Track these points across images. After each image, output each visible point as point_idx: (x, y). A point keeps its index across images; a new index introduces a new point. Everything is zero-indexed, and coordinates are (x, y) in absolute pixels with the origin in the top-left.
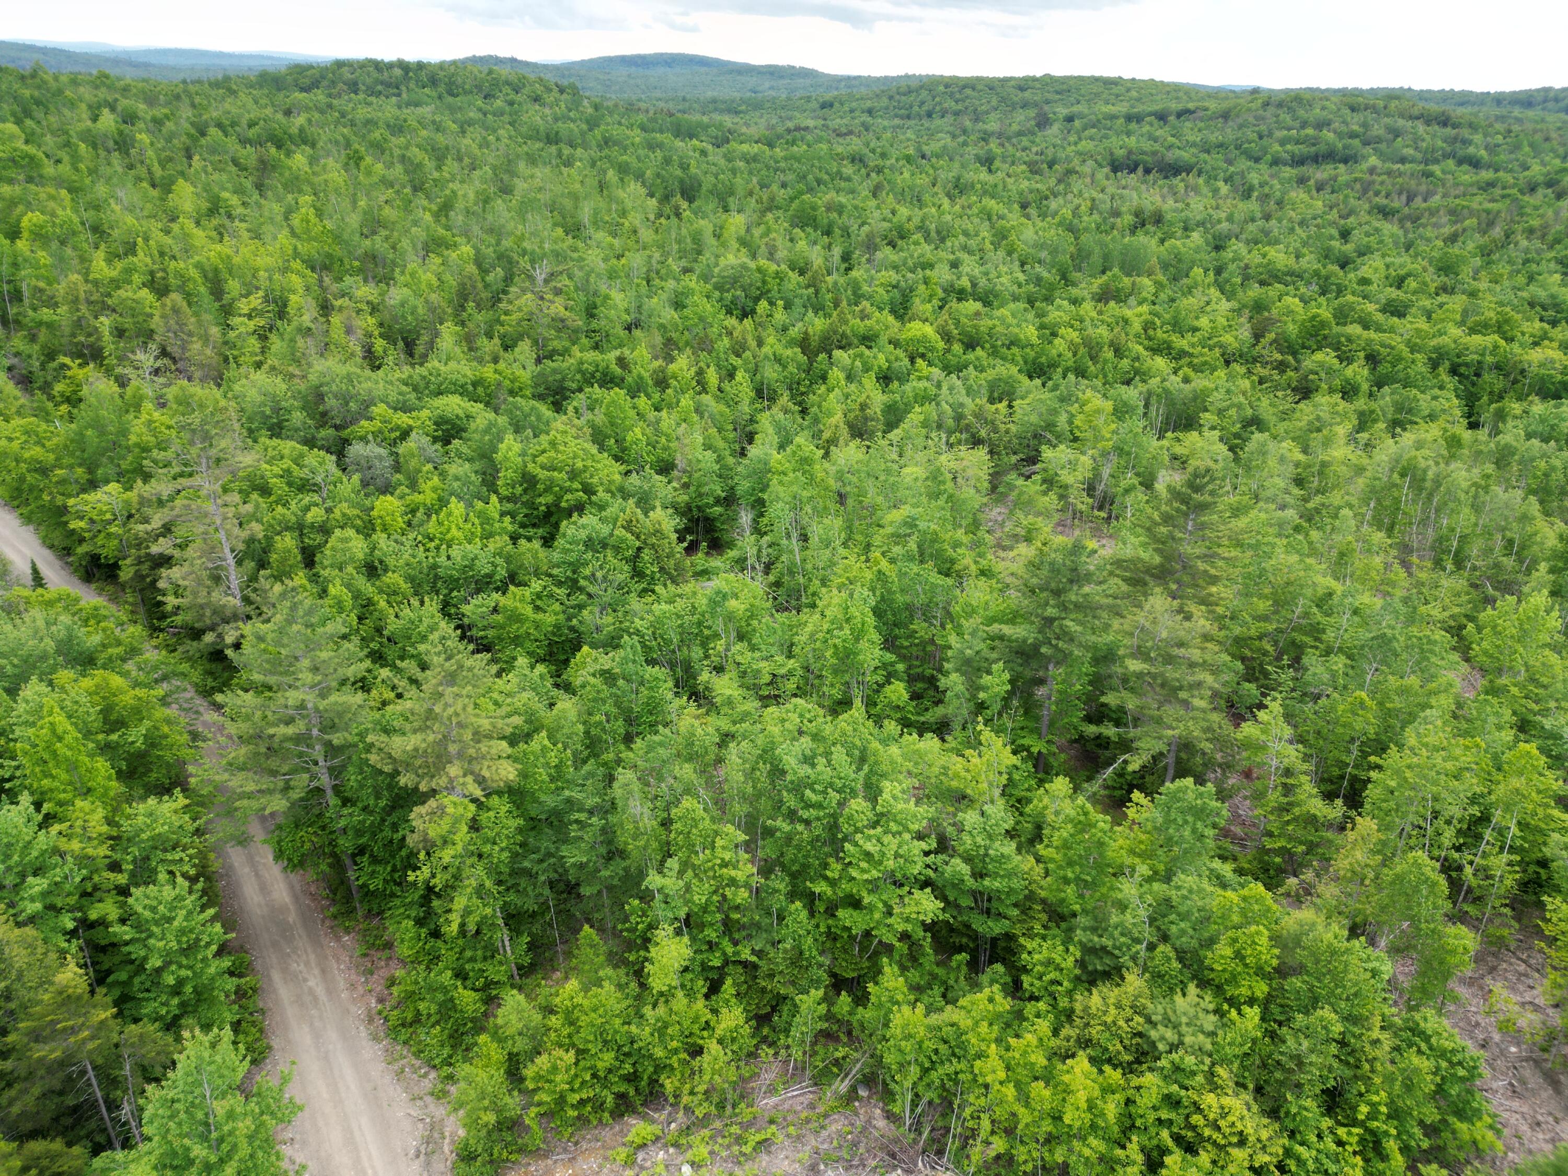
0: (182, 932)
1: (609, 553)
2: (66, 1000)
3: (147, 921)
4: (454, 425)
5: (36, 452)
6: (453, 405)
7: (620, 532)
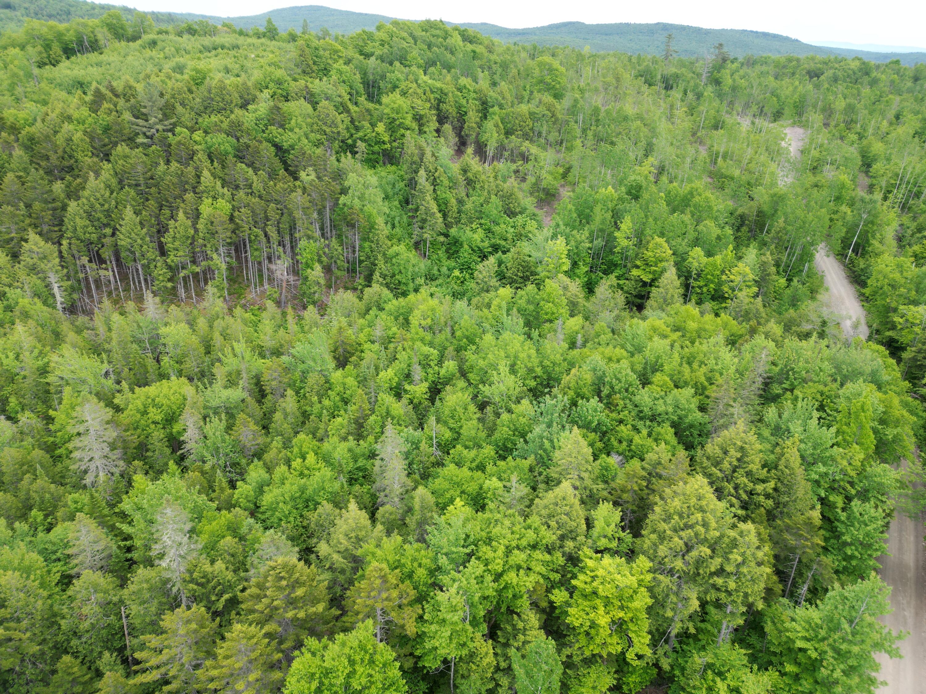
0: (867, 535)
2: (809, 523)
3: (855, 517)
5: (897, 276)
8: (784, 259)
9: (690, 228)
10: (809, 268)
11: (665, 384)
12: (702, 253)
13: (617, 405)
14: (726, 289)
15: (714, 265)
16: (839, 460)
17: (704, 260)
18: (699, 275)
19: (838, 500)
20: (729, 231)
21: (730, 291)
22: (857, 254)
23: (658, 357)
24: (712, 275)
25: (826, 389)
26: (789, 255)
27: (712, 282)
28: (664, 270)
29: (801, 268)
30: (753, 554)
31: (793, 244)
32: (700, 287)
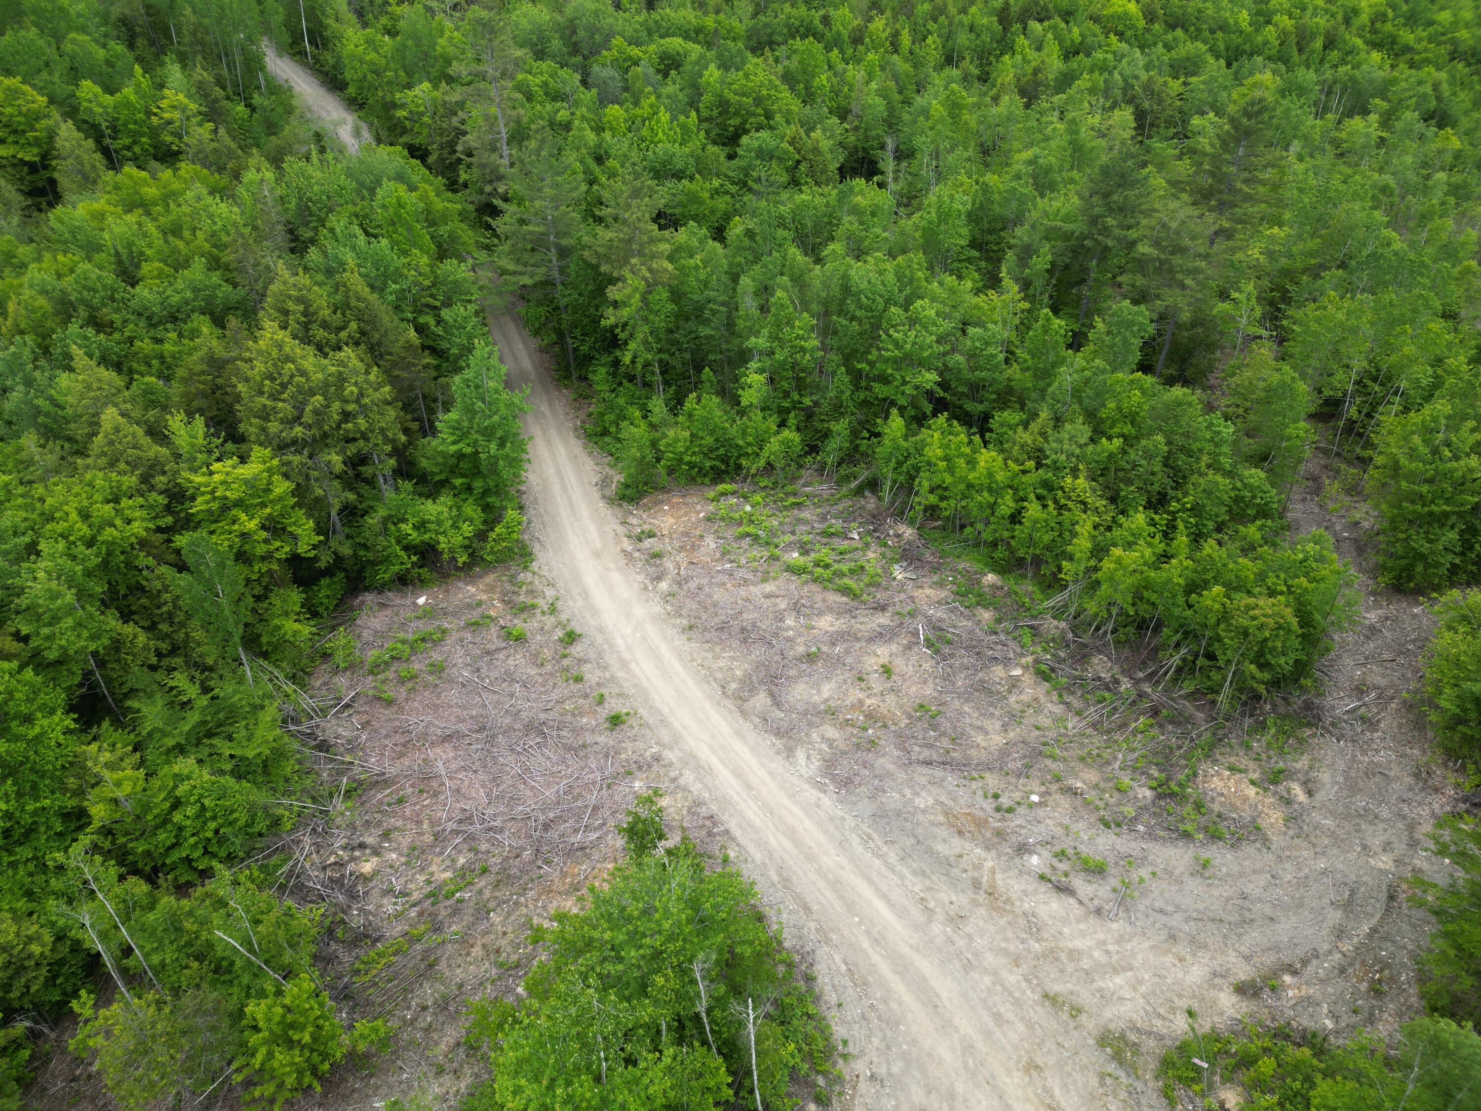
1: (774, 163)
2: (409, 347)
3: (451, 326)
4: (674, 60)
5: (373, 57)
6: (676, 43)
7: (785, 145)
8: (225, 72)
9: (51, 53)
10: (266, 80)
11: (161, 271)
12: (98, 90)
13: (112, 322)
14: (169, 139)
15: (128, 105)
16: (405, 272)
17: (108, 100)
18: (114, 129)
19: (428, 319)
20: (119, 48)
21: (177, 140)
22: (317, 47)
23: (130, 245)
24: (135, 123)
25: (358, 209)
26: (228, 66)
27: (142, 134)
28: (52, 135)
29: (255, 83)
30: (366, 381)
31: (225, 47)
32: (128, 148)
